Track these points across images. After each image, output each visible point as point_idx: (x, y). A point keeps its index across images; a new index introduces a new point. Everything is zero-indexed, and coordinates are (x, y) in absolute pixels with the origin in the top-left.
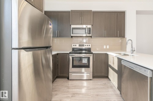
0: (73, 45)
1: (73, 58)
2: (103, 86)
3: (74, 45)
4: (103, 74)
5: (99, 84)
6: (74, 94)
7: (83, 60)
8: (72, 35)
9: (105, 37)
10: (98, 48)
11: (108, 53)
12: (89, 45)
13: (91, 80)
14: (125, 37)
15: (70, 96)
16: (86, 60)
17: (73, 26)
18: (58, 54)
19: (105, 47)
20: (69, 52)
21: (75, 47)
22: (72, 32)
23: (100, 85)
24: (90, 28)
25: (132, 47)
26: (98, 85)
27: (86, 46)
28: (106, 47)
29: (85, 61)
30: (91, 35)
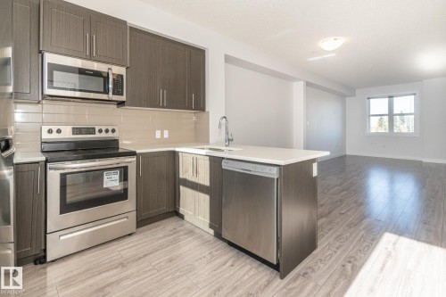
0: (45, 129)
1: (63, 177)
2: (171, 237)
3: (50, 131)
4: (164, 209)
5: (161, 236)
8: (48, 91)
9: (163, 107)
10: (127, 140)
11: (177, 149)
12: (114, 131)
14: (207, 110)
16: (117, 177)
17: (50, 58)
19: (158, 134)
21: (55, 136)
22: (51, 81)
23: (163, 237)
24: (122, 76)
25: (227, 133)
26: (160, 238)
27: (100, 131)
28: (162, 134)
30: (123, 98)
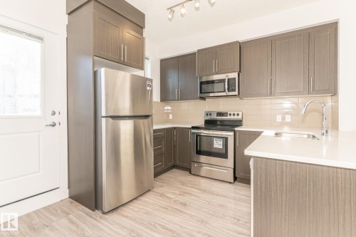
3: (207, 115)
5: (242, 193)
6: (185, 193)
7: (215, 142)
12: (238, 115)
13: (230, 183)
15: (178, 193)
18: (175, 128)
19: (279, 119)
20: (190, 127)
22: (201, 90)
24: (235, 78)
27: (230, 115)
28: (283, 119)
29: (218, 144)
30: (236, 93)
